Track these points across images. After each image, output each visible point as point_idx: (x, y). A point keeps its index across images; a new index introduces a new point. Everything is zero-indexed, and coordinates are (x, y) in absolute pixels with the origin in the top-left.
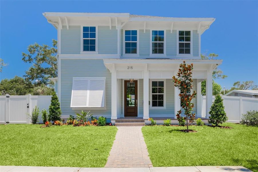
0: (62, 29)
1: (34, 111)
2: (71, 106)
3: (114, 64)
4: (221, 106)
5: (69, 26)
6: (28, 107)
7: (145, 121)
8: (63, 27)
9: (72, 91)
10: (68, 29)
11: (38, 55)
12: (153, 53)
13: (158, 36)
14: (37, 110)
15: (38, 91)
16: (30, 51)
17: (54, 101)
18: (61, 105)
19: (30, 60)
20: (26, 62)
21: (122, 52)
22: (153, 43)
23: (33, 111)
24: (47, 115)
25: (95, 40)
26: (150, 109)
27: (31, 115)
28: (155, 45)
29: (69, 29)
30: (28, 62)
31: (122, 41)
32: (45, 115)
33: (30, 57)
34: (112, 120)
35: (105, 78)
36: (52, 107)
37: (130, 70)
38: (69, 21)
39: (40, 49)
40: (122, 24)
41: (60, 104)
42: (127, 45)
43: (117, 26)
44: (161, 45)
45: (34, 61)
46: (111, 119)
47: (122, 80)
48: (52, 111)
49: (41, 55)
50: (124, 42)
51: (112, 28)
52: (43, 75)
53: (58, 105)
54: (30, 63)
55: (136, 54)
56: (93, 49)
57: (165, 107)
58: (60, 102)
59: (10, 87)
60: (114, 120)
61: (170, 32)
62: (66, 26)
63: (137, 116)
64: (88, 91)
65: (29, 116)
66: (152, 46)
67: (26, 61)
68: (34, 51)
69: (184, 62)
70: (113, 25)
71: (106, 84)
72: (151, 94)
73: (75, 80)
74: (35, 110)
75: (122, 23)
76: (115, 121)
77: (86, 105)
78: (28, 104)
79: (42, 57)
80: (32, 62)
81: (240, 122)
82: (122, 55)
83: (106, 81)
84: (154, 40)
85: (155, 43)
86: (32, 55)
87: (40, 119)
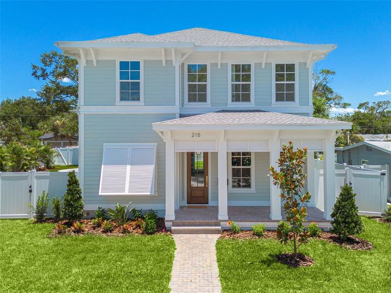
0: (85, 65)
1: (41, 199)
2: (100, 194)
3: (170, 131)
4: (353, 206)
5: (98, 61)
6: (31, 191)
7: (222, 223)
8: (87, 61)
9: (103, 166)
10: (95, 65)
11: (57, 67)
12: (232, 101)
13: (242, 72)
14: (45, 198)
15: (55, 123)
16: (44, 62)
17: (72, 187)
18: (84, 193)
19: (44, 75)
20: (38, 79)
21: (183, 100)
22: (232, 84)
23: (39, 199)
24: (61, 206)
25: (139, 83)
26: (229, 192)
27: (35, 206)
28: (236, 88)
29: (97, 65)
30: (41, 78)
31: (183, 82)
32: (57, 208)
33: (44, 70)
34: (167, 221)
35: (156, 144)
36: (69, 197)
37: (196, 138)
38: (97, 52)
39: (60, 59)
40: (182, 57)
41: (82, 191)
42: (191, 88)
43: (174, 61)
44: (247, 88)
45: (51, 77)
46: (166, 219)
47: (183, 153)
48: (68, 204)
49: (60, 68)
50: (186, 83)
51: (166, 63)
52: (64, 96)
53: (79, 192)
54: (44, 79)
55: (205, 103)
56: (136, 97)
57: (253, 189)
58: (82, 187)
59: (15, 112)
60: (170, 221)
61: (261, 66)
62: (92, 61)
63: (208, 204)
64: (129, 167)
65: (32, 209)
66: (231, 91)
67: (38, 77)
68: (51, 61)
69: (290, 143)
70: (169, 59)
71: (158, 153)
72: (231, 167)
73: (107, 147)
74: (43, 198)
75: (183, 55)
76: (171, 223)
77: (124, 191)
78: (30, 187)
79: (62, 70)
80: (47, 79)
81: (382, 215)
82: (183, 105)
83: (158, 149)
84: (235, 79)
85: (236, 84)
86: (47, 67)
87: (50, 213)
